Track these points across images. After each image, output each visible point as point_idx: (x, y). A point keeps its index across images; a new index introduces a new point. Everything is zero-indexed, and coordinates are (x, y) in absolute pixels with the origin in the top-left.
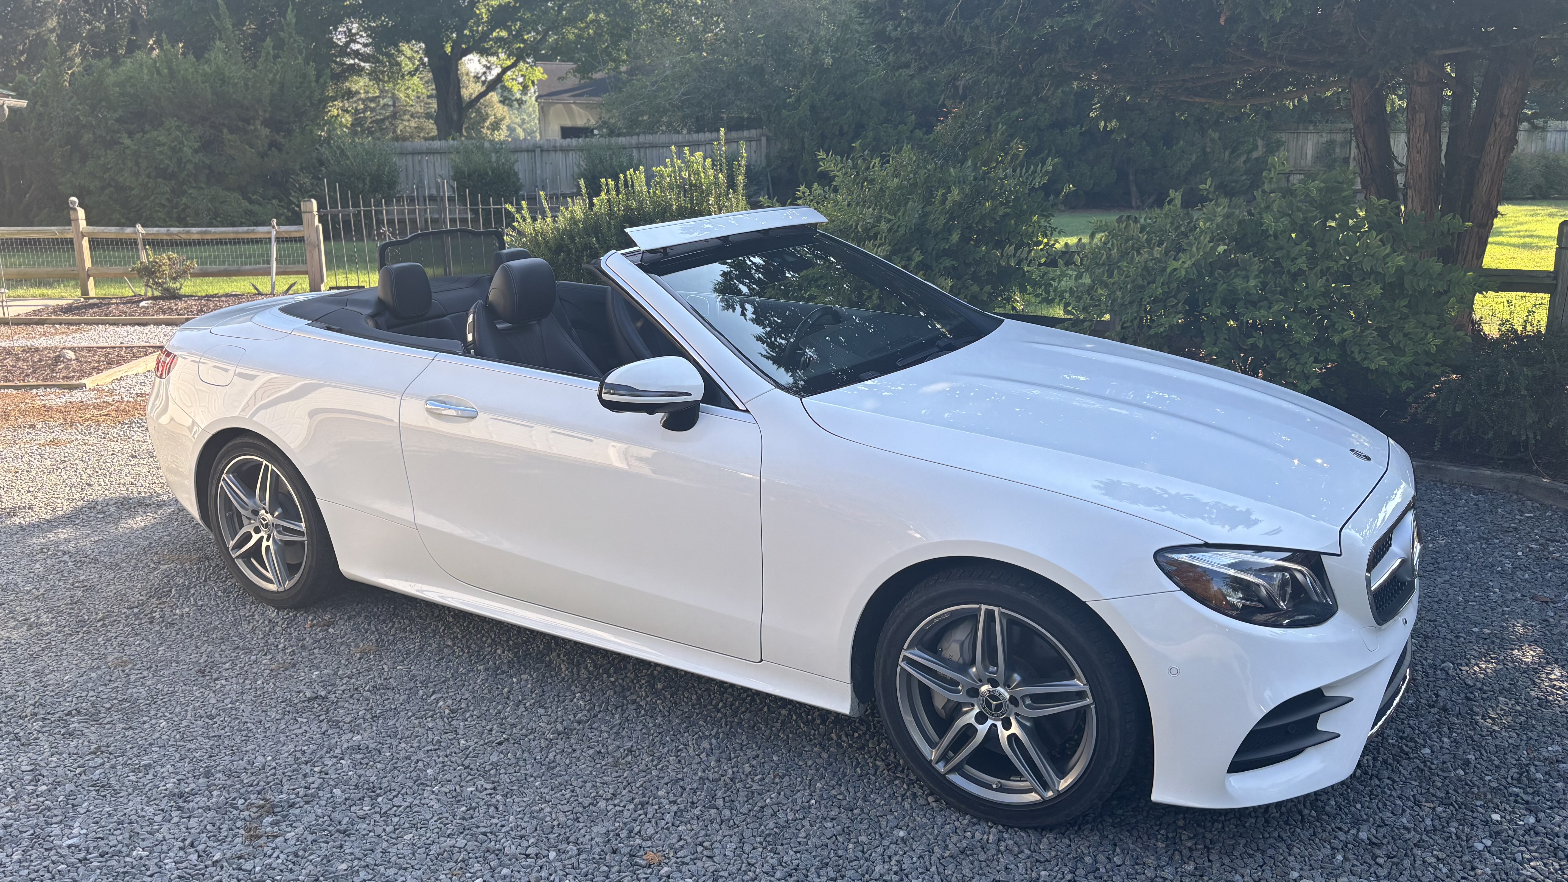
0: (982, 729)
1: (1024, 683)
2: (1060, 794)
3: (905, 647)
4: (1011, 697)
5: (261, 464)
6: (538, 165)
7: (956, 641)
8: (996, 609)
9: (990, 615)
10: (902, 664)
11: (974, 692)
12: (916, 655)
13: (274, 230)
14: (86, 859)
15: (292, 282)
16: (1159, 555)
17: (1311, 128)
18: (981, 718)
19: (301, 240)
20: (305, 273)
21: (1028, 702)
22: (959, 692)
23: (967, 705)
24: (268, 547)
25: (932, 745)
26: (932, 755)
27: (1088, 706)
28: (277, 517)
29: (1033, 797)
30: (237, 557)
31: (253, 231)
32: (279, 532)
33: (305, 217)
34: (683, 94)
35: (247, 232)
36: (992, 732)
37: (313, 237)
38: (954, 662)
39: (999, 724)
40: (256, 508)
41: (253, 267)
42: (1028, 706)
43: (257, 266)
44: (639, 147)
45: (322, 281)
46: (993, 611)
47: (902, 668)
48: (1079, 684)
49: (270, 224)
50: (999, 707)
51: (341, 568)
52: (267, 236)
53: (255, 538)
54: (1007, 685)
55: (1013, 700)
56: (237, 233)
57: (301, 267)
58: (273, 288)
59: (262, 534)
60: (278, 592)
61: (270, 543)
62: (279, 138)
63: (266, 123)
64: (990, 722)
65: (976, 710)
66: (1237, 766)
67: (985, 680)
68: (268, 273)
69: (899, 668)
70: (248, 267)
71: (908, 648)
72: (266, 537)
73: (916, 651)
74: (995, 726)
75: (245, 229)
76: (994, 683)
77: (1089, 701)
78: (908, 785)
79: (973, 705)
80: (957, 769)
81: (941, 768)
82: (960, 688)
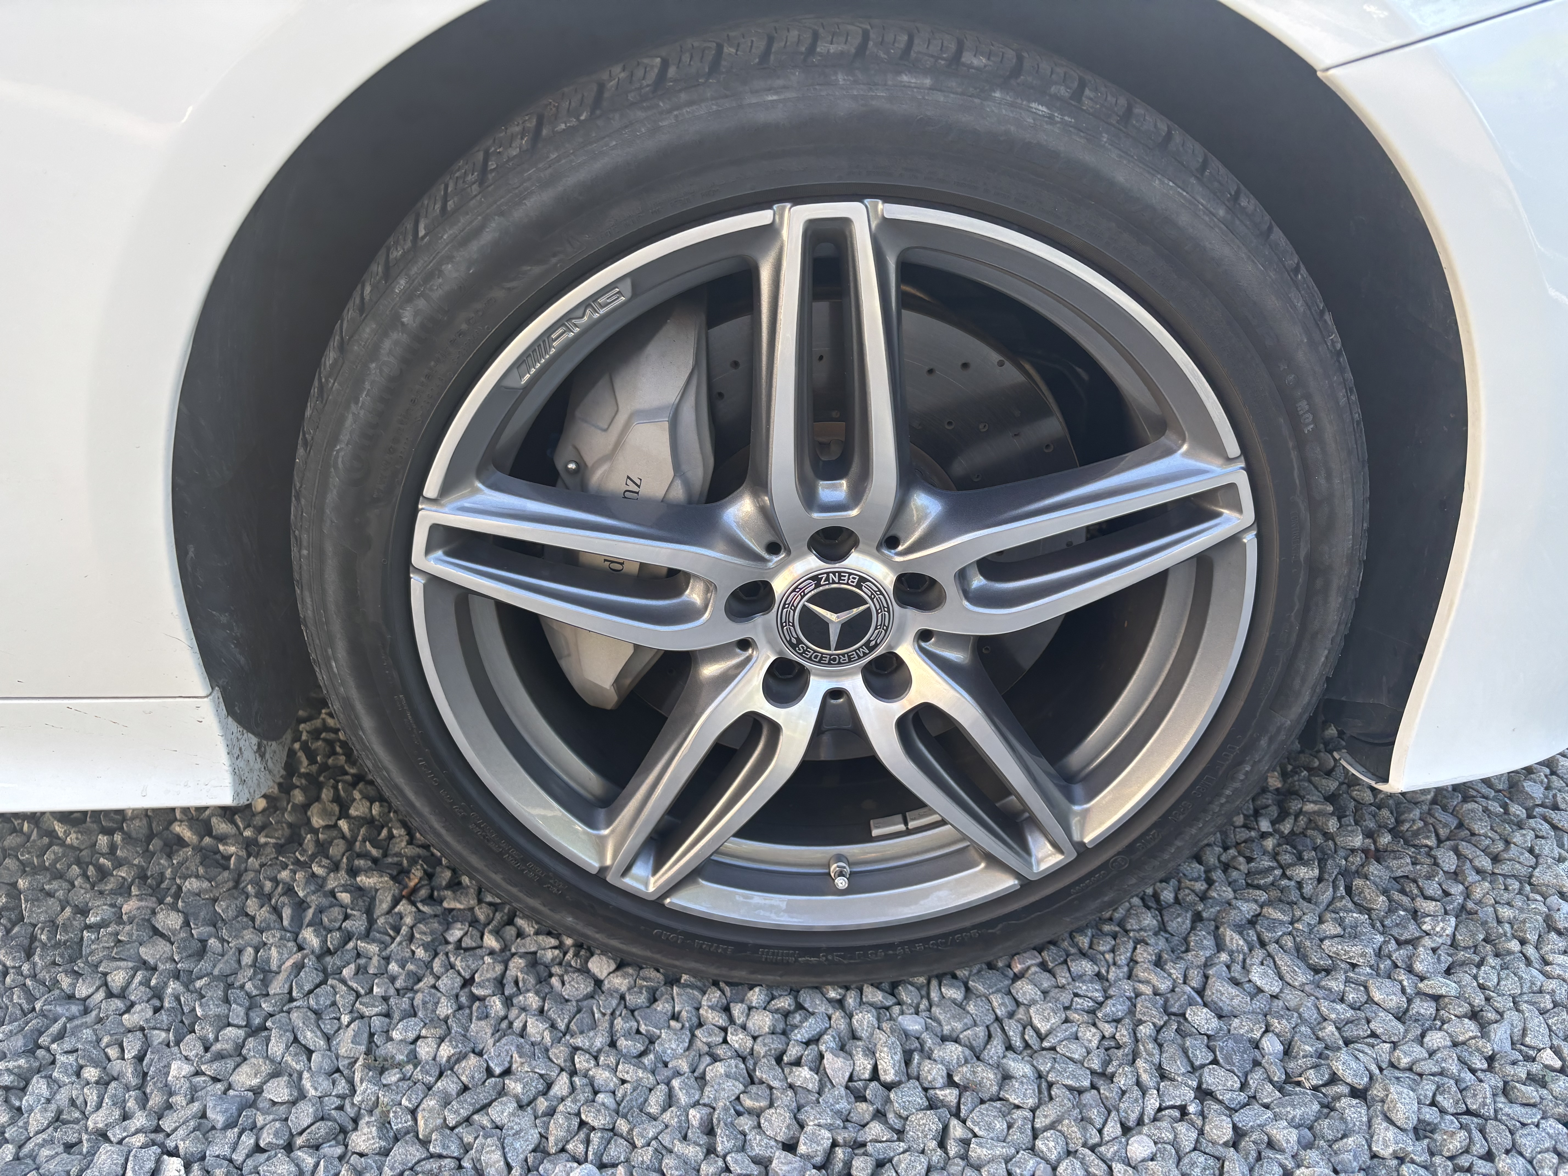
1: (956, 520)
3: (431, 489)
4: (903, 581)
7: (649, 415)
8: (855, 213)
12: (479, 510)
18: (786, 683)
21: (978, 582)
26: (600, 846)
27: (1231, 538)
29: (982, 883)
38: (649, 502)
39: (857, 688)
42: (974, 597)
47: (434, 582)
50: (854, 627)
54: (888, 543)
55: (917, 591)
64: (817, 689)
65: (765, 659)
67: (798, 536)
69: (417, 584)
71: (449, 486)
73: (480, 495)
76: (834, 542)
77: (1237, 519)
78: (497, 933)
79: (746, 645)
81: (644, 882)
82: (692, 595)
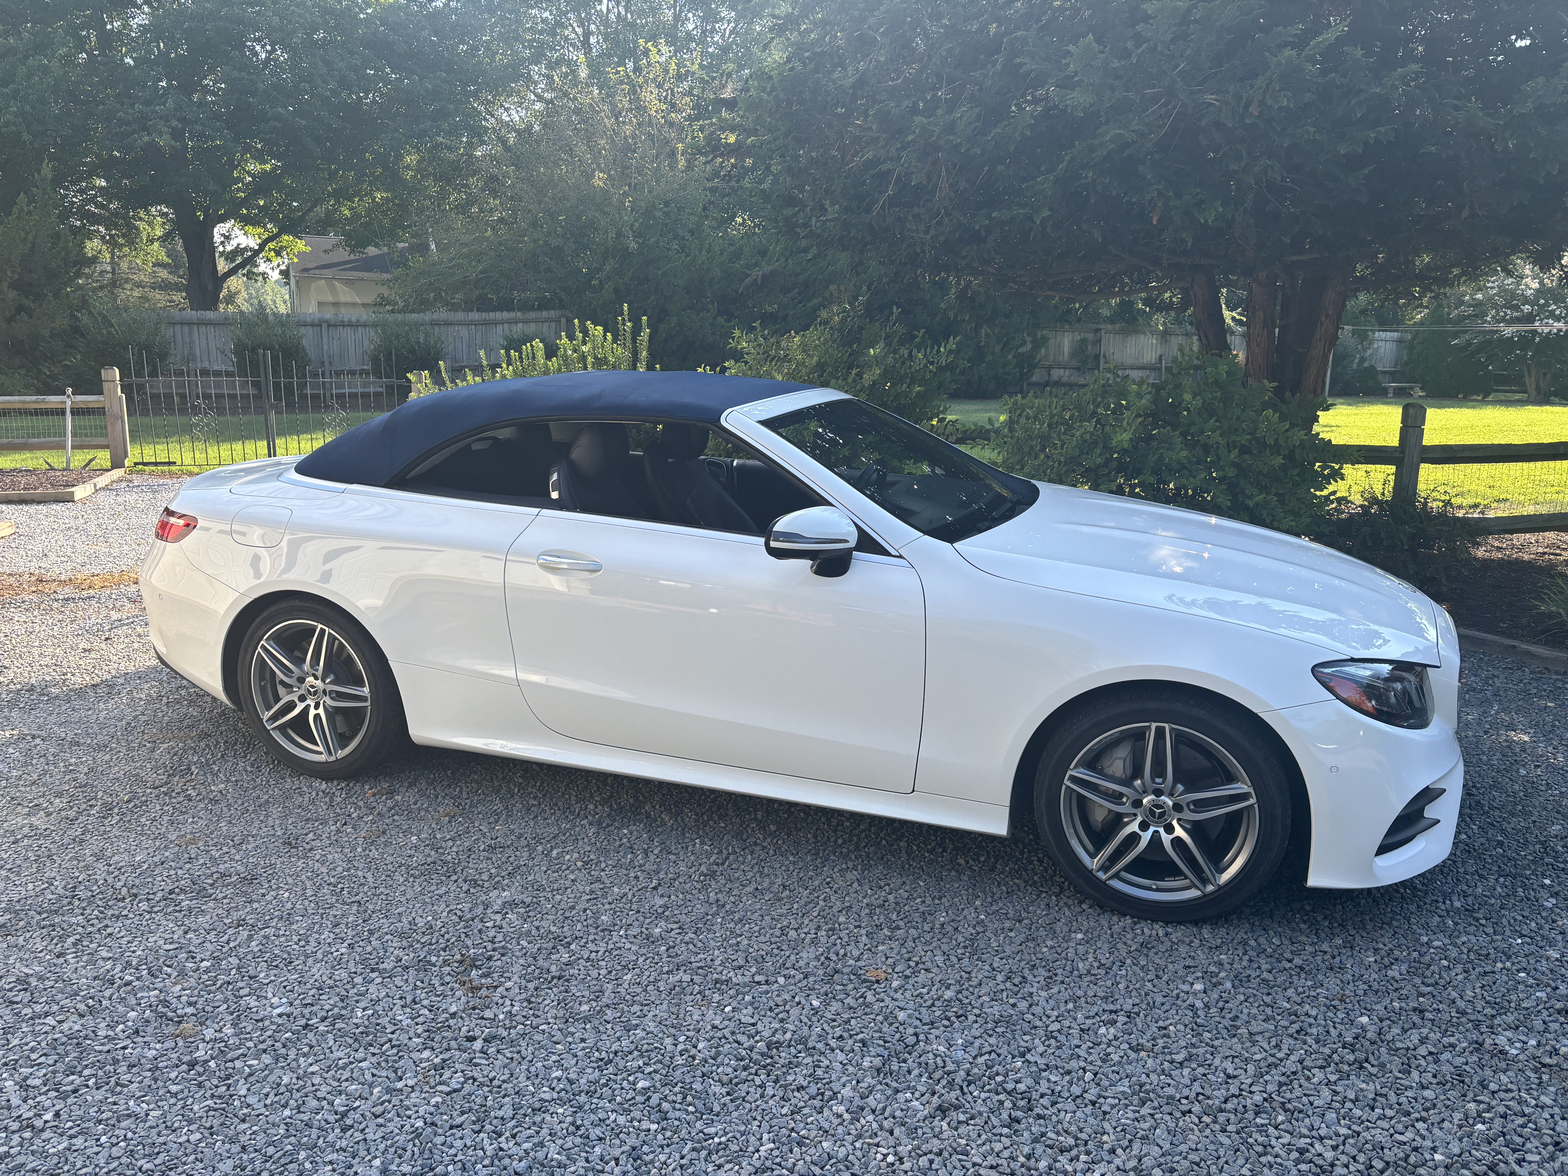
0: (1146, 836)
1: (1187, 791)
2: (1220, 888)
3: (1072, 766)
4: (1174, 804)
5: (314, 629)
6: (325, 340)
7: (1120, 759)
8: (1166, 725)
9: (1160, 732)
10: (1067, 782)
11: (1138, 803)
12: (1082, 774)
13: (68, 400)
14: (307, 1025)
15: (89, 457)
16: (1315, 670)
17: (1067, 327)
18: (1144, 826)
19: (100, 411)
20: (107, 447)
21: (1192, 807)
22: (1124, 804)
23: (1127, 815)
24: (317, 716)
25: (1092, 856)
26: (1093, 864)
27: (1252, 806)
28: (330, 683)
29: (1194, 893)
30: (273, 729)
31: (43, 401)
32: (332, 698)
33: (106, 386)
34: (481, 272)
35: (36, 402)
36: (1156, 839)
37: (116, 409)
38: (1118, 777)
39: (1161, 830)
40: (302, 675)
41: (42, 440)
42: (1191, 811)
43: (47, 439)
44: (434, 323)
45: (126, 456)
46: (1164, 728)
47: (1068, 787)
48: (1243, 787)
49: (64, 393)
50: (1162, 815)
51: (410, 732)
52: (60, 406)
53: (300, 707)
54: (1171, 795)
55: (1177, 807)
56: (24, 402)
57: (102, 441)
58: (68, 463)
59: (308, 702)
60: (327, 762)
61: (321, 711)
62: (27, 302)
63: (14, 285)
64: (1152, 829)
65: (1139, 819)
66: (1383, 849)
67: (1150, 790)
68: (63, 447)
69: (1064, 787)
70: (36, 440)
71: (1075, 767)
72: (313, 705)
73: (1082, 770)
74: (1157, 832)
75: (34, 398)
76: (1158, 793)
77: (1252, 801)
79: (1135, 815)
80: (1116, 876)
81: (1102, 876)
82: (1124, 800)
